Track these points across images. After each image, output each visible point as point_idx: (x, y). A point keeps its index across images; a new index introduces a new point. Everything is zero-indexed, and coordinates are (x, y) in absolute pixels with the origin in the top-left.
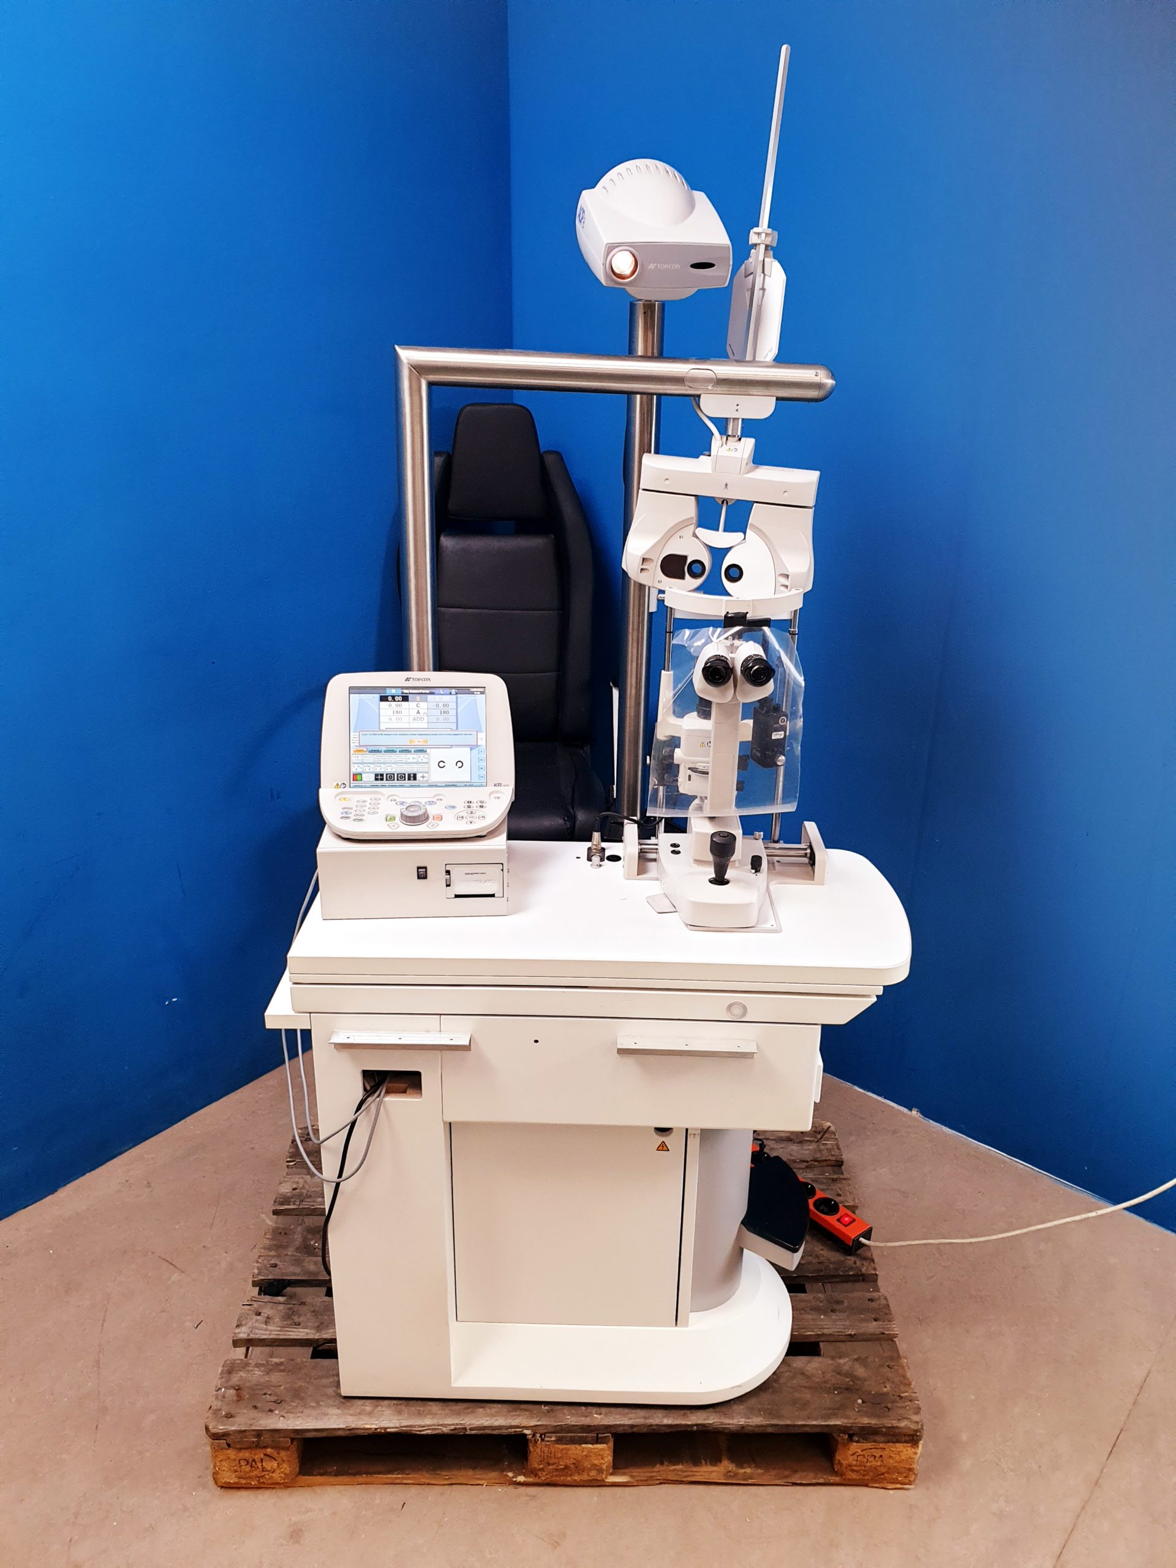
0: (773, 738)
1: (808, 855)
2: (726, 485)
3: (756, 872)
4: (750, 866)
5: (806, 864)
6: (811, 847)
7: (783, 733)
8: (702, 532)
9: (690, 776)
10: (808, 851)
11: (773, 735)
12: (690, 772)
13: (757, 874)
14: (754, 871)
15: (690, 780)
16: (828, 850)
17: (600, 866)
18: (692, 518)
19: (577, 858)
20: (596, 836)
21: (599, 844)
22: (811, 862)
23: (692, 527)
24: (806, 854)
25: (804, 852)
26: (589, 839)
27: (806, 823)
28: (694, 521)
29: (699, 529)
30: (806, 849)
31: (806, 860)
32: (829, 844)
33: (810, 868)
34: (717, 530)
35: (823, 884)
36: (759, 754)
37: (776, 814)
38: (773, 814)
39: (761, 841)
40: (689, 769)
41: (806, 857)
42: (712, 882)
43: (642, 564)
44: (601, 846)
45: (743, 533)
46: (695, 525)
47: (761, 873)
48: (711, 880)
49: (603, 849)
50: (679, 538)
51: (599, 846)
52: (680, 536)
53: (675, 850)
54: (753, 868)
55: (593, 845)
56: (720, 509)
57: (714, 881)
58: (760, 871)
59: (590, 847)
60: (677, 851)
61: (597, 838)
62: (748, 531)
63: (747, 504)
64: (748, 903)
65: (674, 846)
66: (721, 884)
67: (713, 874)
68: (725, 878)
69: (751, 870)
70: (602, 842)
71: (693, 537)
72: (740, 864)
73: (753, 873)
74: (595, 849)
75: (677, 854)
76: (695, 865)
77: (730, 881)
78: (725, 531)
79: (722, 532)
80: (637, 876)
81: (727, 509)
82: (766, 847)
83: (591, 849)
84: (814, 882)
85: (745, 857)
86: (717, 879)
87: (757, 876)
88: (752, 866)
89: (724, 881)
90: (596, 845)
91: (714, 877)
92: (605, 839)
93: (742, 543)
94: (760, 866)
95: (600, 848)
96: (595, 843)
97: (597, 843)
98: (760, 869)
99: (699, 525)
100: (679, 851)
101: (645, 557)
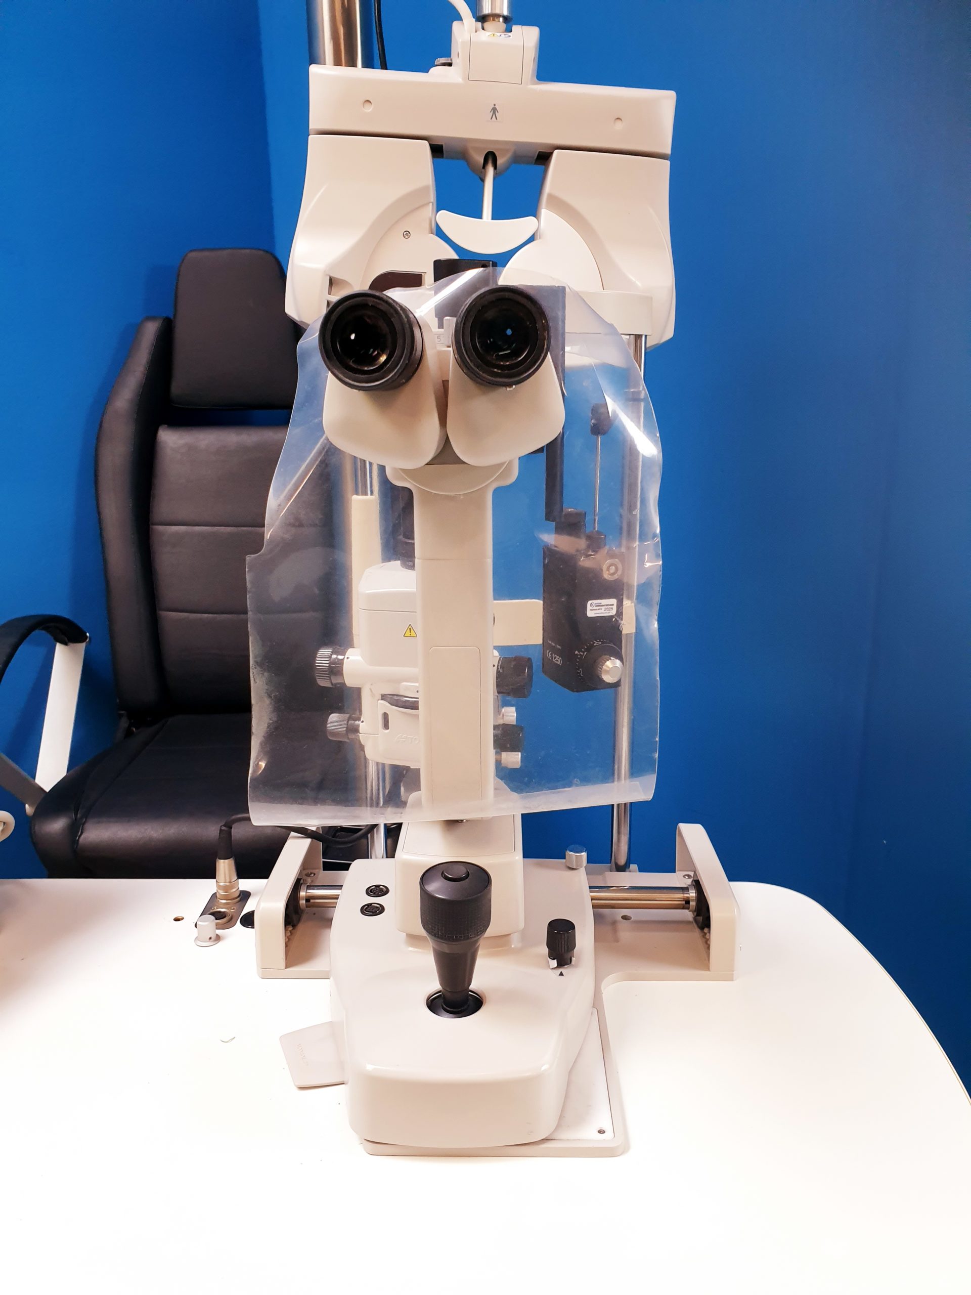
0: (590, 614)
1: (693, 904)
2: (494, 110)
3: (561, 964)
4: (545, 950)
5: (689, 922)
6: (697, 885)
7: (614, 601)
8: (449, 221)
9: (386, 717)
10: (692, 894)
11: (589, 607)
12: (385, 706)
13: (564, 970)
14: (554, 963)
15: (386, 725)
16: (733, 884)
17: (218, 938)
18: (426, 188)
19: (177, 920)
20: (225, 867)
21: (232, 885)
22: (700, 919)
23: (430, 209)
24: (687, 902)
25: (680, 896)
26: (210, 874)
27: (684, 828)
28: (432, 196)
29: (443, 213)
30: (684, 889)
31: (688, 915)
32: (736, 871)
33: (697, 933)
34: (480, 216)
35: (730, 978)
36: (558, 660)
37: (618, 805)
38: (613, 806)
39: (582, 872)
40: (384, 697)
41: (688, 908)
42: (435, 1004)
43: (330, 293)
44: (240, 889)
45: (531, 219)
46: (433, 205)
47: (573, 965)
48: (434, 998)
49: (245, 896)
50: (404, 237)
51: (234, 890)
52: (405, 233)
53: (373, 905)
54: (552, 956)
55: (220, 889)
56: (483, 170)
57: (441, 1001)
58: (569, 962)
59: (216, 893)
60: (377, 907)
61: (230, 871)
62: (544, 212)
63: (538, 155)
64: (528, 1074)
65: (374, 893)
66: (460, 1009)
67: (434, 985)
68: (470, 993)
69: (549, 959)
70: (236, 878)
71: (432, 233)
72: (513, 946)
73: (553, 969)
74: (225, 898)
75: (375, 914)
76: (411, 949)
77: (485, 997)
78: (494, 217)
79: (488, 219)
80: (286, 968)
81: (497, 168)
82: (590, 887)
83: (216, 897)
84: (709, 972)
85: (523, 929)
86: (448, 995)
87: (561, 974)
88: (547, 949)
89: (467, 1000)
90: (226, 889)
91: (440, 990)
92: (243, 872)
93: (532, 239)
94: (571, 945)
95: (238, 894)
96: (222, 884)
97: (228, 884)
98: (569, 957)
99: (442, 204)
100: (381, 908)
101: (334, 275)
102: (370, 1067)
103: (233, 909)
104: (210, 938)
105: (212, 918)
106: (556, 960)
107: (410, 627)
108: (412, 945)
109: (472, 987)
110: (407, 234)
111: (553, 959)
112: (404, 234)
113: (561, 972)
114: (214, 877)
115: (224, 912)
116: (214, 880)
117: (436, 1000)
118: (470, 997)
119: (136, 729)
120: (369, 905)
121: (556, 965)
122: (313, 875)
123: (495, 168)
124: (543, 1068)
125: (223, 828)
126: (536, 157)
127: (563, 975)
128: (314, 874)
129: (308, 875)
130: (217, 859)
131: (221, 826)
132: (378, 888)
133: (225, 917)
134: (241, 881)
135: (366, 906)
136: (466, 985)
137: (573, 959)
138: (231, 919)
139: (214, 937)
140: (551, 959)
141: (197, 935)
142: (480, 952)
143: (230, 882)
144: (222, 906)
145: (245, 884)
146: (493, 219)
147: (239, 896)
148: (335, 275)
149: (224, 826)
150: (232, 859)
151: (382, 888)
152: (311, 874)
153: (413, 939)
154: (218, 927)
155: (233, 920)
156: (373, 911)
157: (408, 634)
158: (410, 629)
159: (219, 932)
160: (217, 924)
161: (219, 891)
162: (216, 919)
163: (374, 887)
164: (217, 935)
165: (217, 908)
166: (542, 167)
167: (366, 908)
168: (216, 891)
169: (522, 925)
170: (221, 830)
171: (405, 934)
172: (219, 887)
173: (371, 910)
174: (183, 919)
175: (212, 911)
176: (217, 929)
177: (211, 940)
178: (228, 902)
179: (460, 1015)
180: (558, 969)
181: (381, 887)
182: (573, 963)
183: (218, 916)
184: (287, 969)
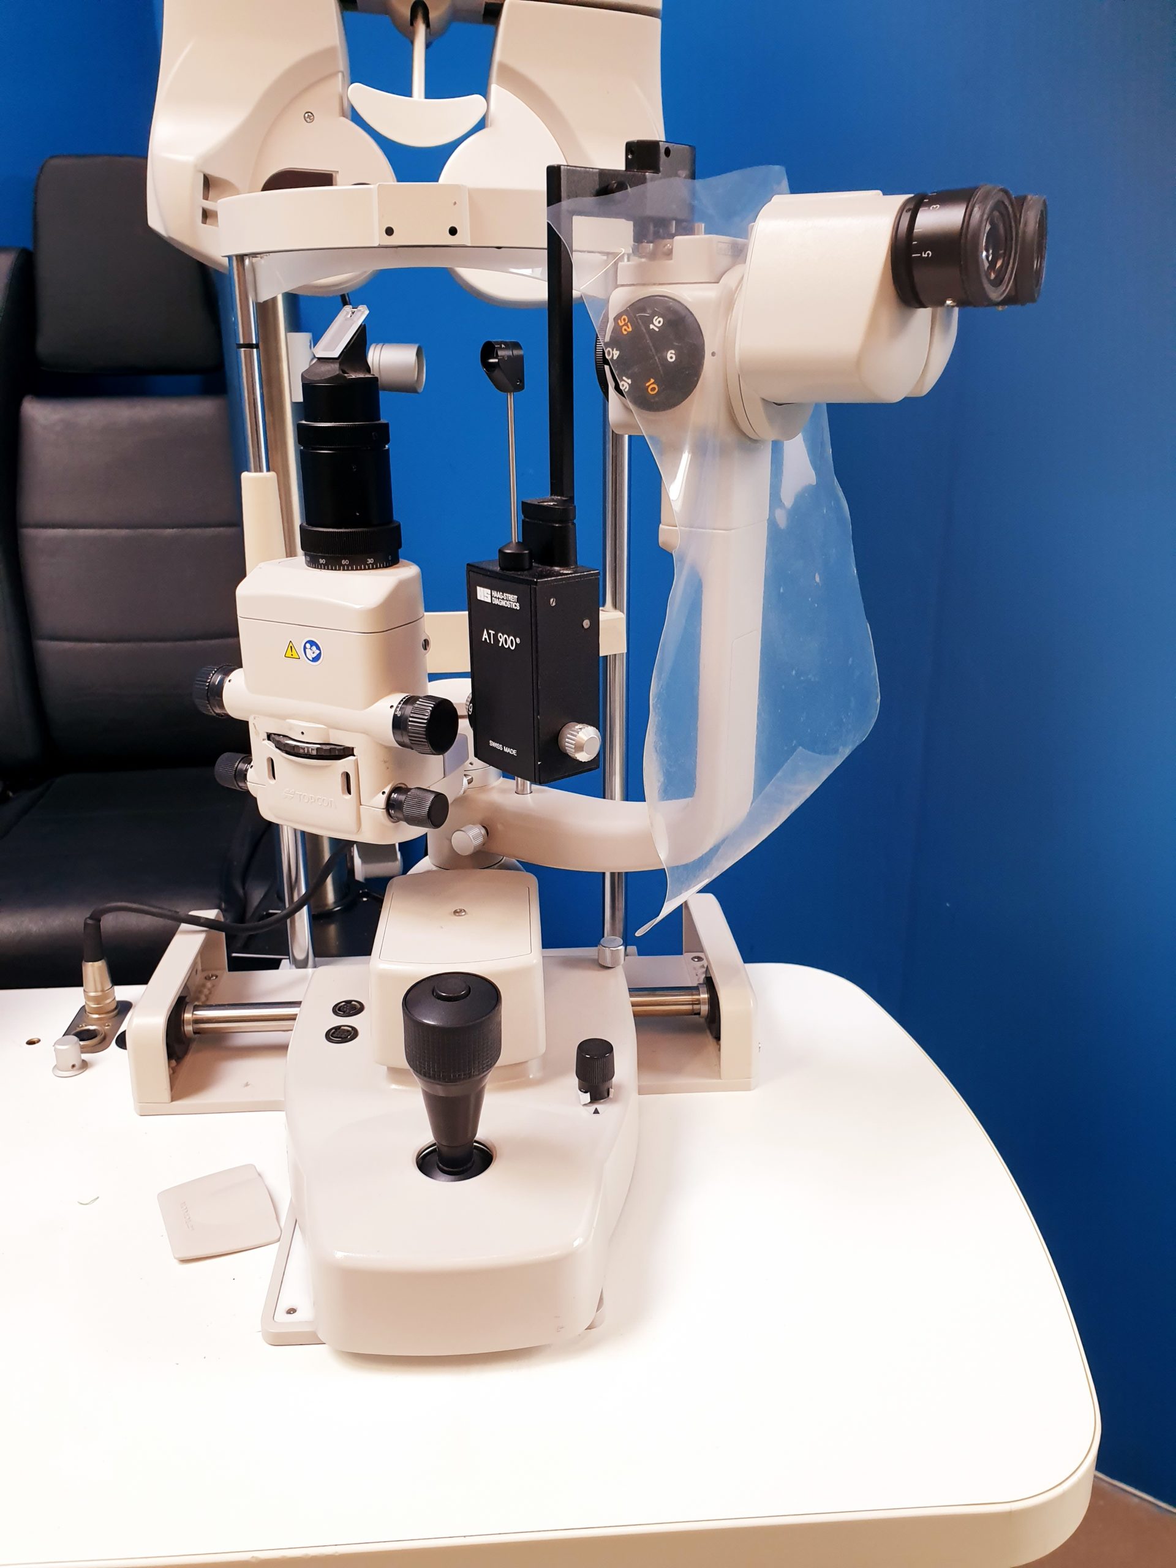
1: (705, 1008)
3: (595, 1099)
4: (575, 1081)
6: (710, 983)
8: (366, 99)
13: (599, 1106)
14: (587, 1097)
16: (747, 965)
17: (85, 1065)
18: (330, 52)
19: (30, 1043)
20: (94, 971)
21: (105, 995)
23: (339, 80)
26: (75, 980)
28: (341, 62)
29: (358, 87)
32: (751, 950)
35: (747, 1088)
39: (619, 970)
42: (427, 1163)
43: (206, 197)
44: (118, 999)
45: (477, 98)
46: (343, 76)
47: (611, 1099)
48: (425, 1155)
49: (124, 1008)
50: (306, 121)
51: (108, 1001)
52: (306, 115)
53: (342, 1028)
54: (584, 1088)
55: (89, 1001)
56: (411, 28)
57: (435, 1158)
58: (606, 1096)
59: (84, 1006)
60: (348, 1031)
61: (101, 977)
62: (494, 88)
63: (485, 8)
64: (556, 1253)
65: (344, 1012)
66: (461, 1169)
67: (425, 1136)
68: (475, 1144)
69: (580, 1093)
70: (110, 985)
71: (344, 116)
72: (531, 1077)
73: (585, 1105)
74: (97, 1011)
75: (344, 1040)
76: (394, 1086)
77: (495, 1147)
78: (428, 95)
79: (420, 97)
80: (172, 1101)
81: (431, 27)
82: (630, 990)
83: (86, 1011)
84: (720, 1081)
85: (545, 1054)
86: (445, 1150)
87: (596, 1112)
88: (577, 1079)
89: (471, 1153)
90: (97, 1000)
91: (434, 1143)
92: (119, 977)
93: (481, 125)
94: (608, 1072)
95: (114, 1006)
96: (92, 994)
97: (99, 994)
98: (606, 1088)
99: (356, 75)
100: (353, 1032)
101: (210, 172)
102: (339, 1255)
103: (108, 1026)
104: (73, 1066)
105: (75, 1039)
106: (589, 1094)
107: (291, 645)
108: (397, 1082)
109: (478, 1137)
110: (309, 116)
111: (586, 1092)
112: (304, 116)
113: (596, 1109)
114: (81, 985)
115: (94, 1030)
116: (80, 990)
117: (428, 1157)
118: (475, 1151)
119: (14, 794)
120: (337, 1028)
121: (589, 1101)
122: (214, 978)
123: (428, 25)
124: (576, 1244)
125: (90, 922)
126: (483, 12)
127: (598, 1113)
128: (217, 977)
129: (208, 978)
130: (83, 962)
131: (86, 919)
132: (348, 1005)
133: (95, 1037)
134: (117, 988)
135: (333, 1030)
136: (469, 1135)
137: (612, 1091)
138: (104, 1039)
139: (78, 1064)
140: (582, 1091)
141: (56, 1063)
142: (487, 1088)
143: (103, 991)
144: (93, 1022)
145: (123, 993)
146: (427, 97)
147: (116, 1008)
148: (212, 172)
149: (91, 918)
150: (103, 961)
151: (355, 1005)
152: (212, 976)
153: (394, 1073)
154: (84, 1050)
155: (107, 1039)
156: (343, 1036)
157: (289, 654)
158: (291, 647)
159: (85, 1056)
160: (82, 1047)
161: (88, 1003)
162: (81, 1040)
163: (343, 1003)
164: (83, 1061)
165: (86, 1026)
166: (491, 27)
167: (334, 1033)
168: (84, 1004)
169: (542, 1049)
170: (86, 924)
171: (386, 1068)
172: (87, 998)
173: (340, 1035)
174: (39, 1041)
175: (78, 1029)
176: (82, 1052)
177: (75, 1068)
178: (100, 1016)
179: (462, 1176)
180: (591, 1105)
181: (353, 1003)
182: (611, 1096)
183: (85, 1036)
184: (174, 1103)
